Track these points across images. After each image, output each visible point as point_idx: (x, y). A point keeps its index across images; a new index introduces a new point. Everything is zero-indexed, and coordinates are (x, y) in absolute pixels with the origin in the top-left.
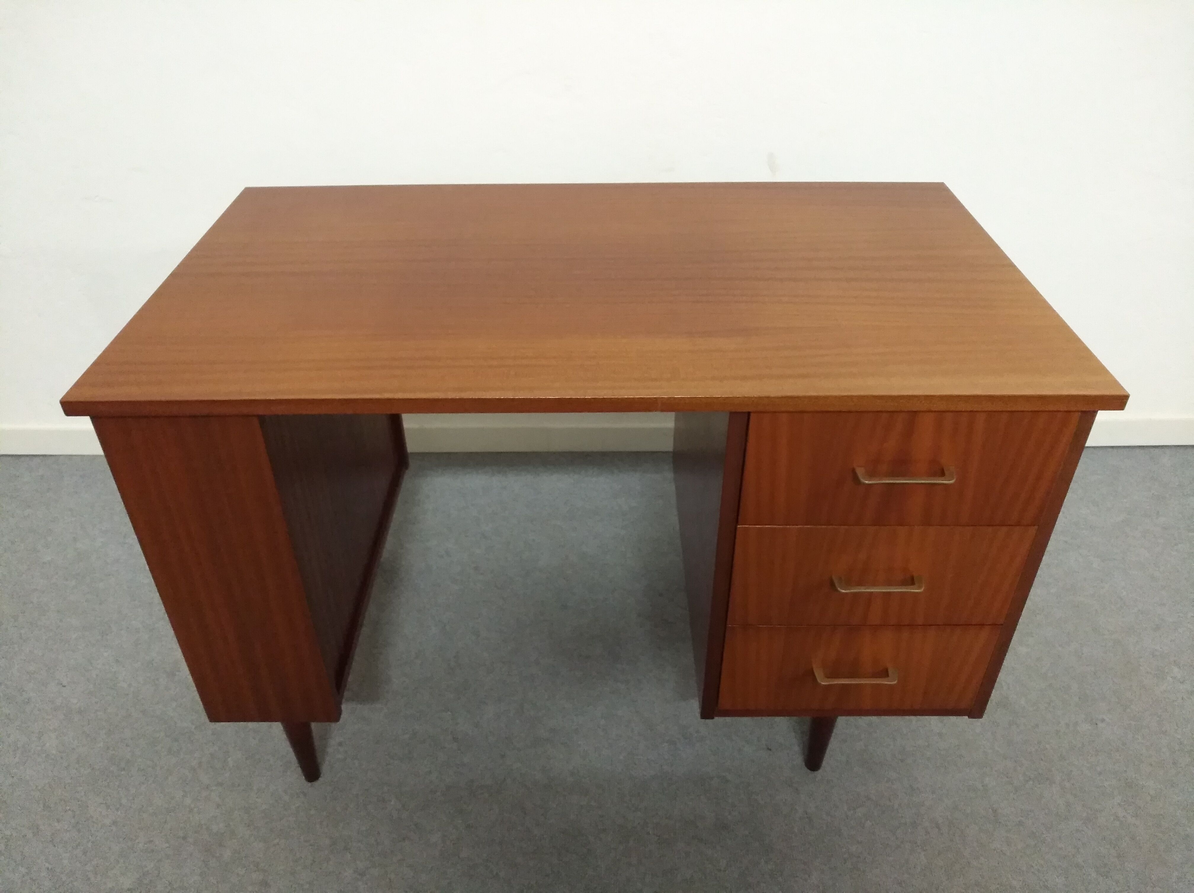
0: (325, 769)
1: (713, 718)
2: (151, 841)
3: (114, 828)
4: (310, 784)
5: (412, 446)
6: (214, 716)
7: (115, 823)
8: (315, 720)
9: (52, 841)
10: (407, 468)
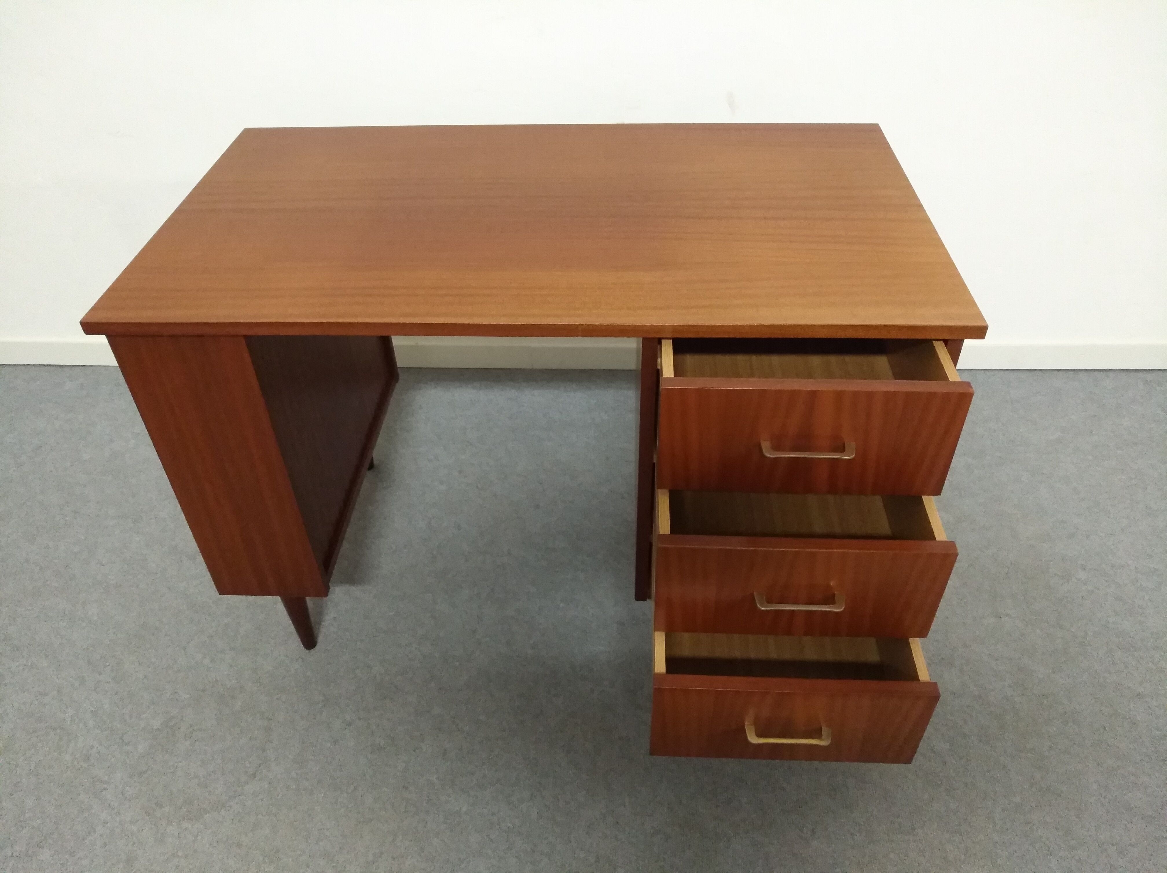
0: (321, 640)
1: (645, 600)
2: (176, 693)
3: (145, 681)
4: (307, 651)
5: (401, 361)
6: (223, 589)
7: (146, 677)
8: (309, 596)
9: (95, 690)
10: (397, 382)
